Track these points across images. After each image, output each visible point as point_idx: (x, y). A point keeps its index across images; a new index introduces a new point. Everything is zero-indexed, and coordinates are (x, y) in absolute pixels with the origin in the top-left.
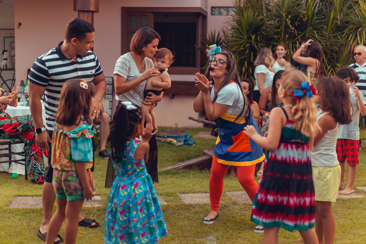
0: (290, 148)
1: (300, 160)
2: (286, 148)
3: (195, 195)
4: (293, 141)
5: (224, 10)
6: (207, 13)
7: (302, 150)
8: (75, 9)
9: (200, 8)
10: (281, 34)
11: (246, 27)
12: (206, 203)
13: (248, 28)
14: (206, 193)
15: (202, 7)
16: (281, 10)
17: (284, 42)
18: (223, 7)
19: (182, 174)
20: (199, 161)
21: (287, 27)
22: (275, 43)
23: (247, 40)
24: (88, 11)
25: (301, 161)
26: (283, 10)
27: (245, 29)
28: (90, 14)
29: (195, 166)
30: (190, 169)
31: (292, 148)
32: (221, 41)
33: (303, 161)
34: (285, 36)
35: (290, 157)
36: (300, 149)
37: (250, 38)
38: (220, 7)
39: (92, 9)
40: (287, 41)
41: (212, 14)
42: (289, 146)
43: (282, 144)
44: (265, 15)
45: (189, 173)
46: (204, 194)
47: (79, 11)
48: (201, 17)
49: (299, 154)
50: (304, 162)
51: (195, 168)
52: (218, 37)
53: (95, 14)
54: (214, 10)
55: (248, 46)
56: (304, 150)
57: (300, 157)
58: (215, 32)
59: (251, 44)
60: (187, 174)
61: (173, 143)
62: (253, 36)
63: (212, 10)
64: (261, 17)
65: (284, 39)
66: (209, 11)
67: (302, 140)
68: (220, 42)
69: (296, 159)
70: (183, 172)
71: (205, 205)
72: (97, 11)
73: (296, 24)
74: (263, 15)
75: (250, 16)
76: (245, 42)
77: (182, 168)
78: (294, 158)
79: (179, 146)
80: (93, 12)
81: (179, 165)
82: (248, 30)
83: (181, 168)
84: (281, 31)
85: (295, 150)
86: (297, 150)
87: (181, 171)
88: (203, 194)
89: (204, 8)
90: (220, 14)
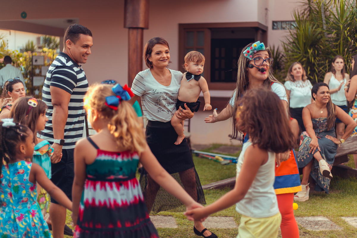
0: (108, 188)
1: (124, 202)
2: (103, 187)
3: (213, 218)
4: (112, 177)
5: (286, 24)
6: (267, 28)
7: (126, 187)
8: (125, 26)
9: (258, 23)
10: (339, 47)
11: (303, 41)
12: (219, 229)
13: (304, 41)
14: (227, 216)
15: (260, 22)
16: (340, 22)
17: (343, 56)
18: (286, 22)
19: (213, 194)
20: (232, 181)
21: (345, 39)
22: (333, 57)
23: (304, 55)
24: (137, 28)
25: (126, 202)
26: (342, 21)
27: (301, 43)
28: (140, 31)
29: (228, 186)
30: (222, 190)
31: (111, 187)
32: (281, 55)
33: (128, 203)
34: (344, 50)
35: (109, 199)
36: (122, 188)
37: (307, 52)
38: (282, 22)
39: (141, 25)
40: (346, 55)
41: (273, 28)
42: (107, 184)
43: (98, 182)
44: (325, 27)
45: (220, 194)
46: (224, 218)
47: (130, 28)
48: (260, 32)
49: (123, 194)
50: (130, 203)
51: (228, 189)
52: (277, 52)
53: (145, 31)
54: (275, 24)
55: (305, 60)
56: (128, 187)
57: (124, 198)
58: (274, 47)
59: (308, 58)
60: (218, 195)
61: (220, 161)
62: (310, 50)
63: (273, 25)
64: (319, 30)
65: (342, 53)
66: (270, 26)
67: (124, 175)
68: (279, 57)
69: (119, 202)
70: (213, 193)
71: (218, 230)
72: (147, 28)
73: (356, 36)
74: (322, 28)
75: (308, 29)
76: (302, 56)
77: (214, 188)
78: (115, 201)
79: (225, 164)
80: (142, 29)
81: (211, 185)
82: (305, 44)
83: (212, 189)
84: (340, 43)
85: (115, 189)
86: (118, 188)
87: (212, 191)
88: (222, 217)
89: (263, 23)
90: (283, 28)
